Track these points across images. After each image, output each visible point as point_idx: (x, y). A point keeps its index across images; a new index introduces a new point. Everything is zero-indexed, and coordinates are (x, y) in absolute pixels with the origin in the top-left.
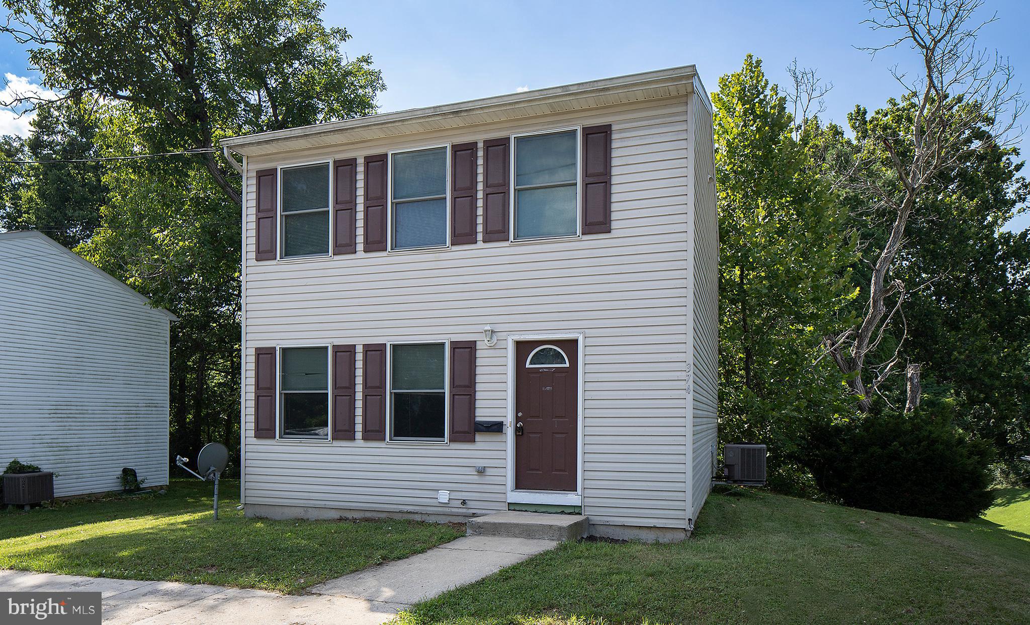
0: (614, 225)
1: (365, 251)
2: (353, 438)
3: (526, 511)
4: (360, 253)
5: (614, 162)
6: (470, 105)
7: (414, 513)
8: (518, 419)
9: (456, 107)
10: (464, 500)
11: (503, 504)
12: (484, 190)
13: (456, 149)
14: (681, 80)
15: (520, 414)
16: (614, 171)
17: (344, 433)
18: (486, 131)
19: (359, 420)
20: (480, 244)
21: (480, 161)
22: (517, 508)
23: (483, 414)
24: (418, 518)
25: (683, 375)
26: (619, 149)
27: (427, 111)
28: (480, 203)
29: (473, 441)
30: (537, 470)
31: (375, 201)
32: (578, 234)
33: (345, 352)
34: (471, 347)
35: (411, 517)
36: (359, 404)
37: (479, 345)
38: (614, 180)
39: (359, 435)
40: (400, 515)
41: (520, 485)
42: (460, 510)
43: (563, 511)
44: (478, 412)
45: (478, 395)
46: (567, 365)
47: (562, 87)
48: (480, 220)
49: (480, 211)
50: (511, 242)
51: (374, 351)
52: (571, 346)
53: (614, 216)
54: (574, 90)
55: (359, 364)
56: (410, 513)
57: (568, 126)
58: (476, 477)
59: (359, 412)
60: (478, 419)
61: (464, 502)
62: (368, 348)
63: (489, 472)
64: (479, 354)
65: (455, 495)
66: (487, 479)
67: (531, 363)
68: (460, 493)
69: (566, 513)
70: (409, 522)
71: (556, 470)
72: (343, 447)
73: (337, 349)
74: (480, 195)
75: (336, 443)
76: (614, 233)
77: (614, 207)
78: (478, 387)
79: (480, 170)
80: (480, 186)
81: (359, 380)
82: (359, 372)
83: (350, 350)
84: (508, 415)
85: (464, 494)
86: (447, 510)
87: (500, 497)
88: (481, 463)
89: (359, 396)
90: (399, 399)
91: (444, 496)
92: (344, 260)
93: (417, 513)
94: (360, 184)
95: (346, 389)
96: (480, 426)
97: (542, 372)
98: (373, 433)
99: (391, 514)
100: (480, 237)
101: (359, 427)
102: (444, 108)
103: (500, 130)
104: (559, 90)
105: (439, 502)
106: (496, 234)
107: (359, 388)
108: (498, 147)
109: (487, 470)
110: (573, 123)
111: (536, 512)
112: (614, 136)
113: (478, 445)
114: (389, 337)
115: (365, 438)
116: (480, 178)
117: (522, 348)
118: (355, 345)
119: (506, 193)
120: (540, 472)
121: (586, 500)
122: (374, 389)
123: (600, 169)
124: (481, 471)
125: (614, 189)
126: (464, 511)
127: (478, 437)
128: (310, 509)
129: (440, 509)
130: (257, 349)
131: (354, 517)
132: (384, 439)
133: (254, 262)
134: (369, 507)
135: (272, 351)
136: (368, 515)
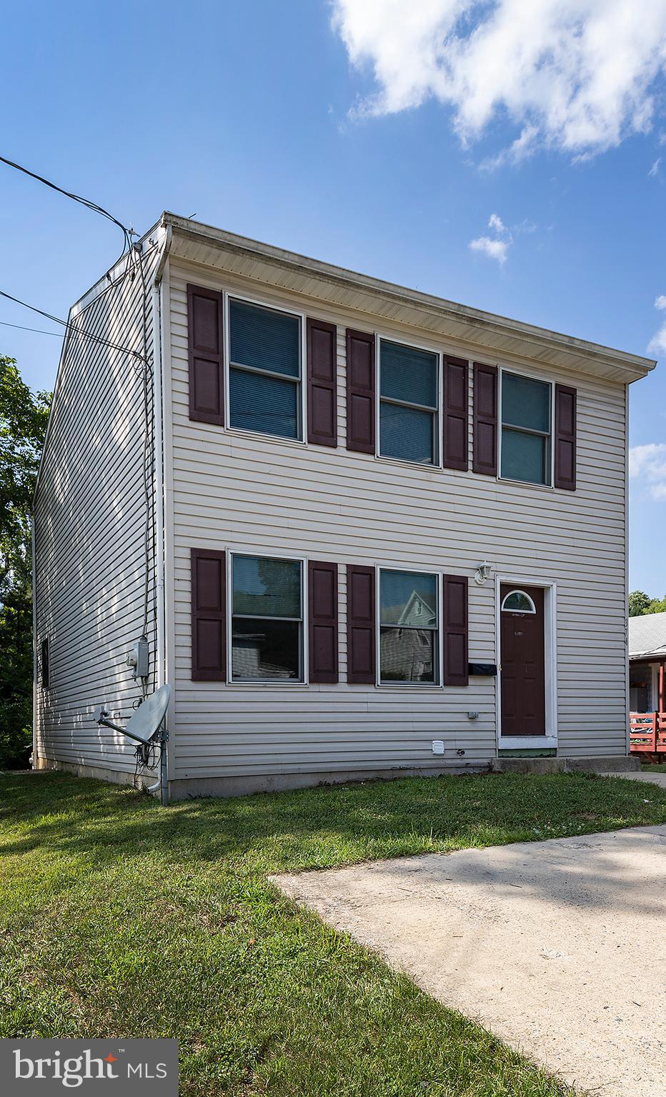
0: (577, 485)
1: (348, 448)
2: (334, 680)
3: (512, 756)
4: (342, 450)
7: (407, 769)
10: (460, 749)
11: (494, 751)
12: (475, 417)
13: (448, 360)
16: (578, 435)
17: (325, 674)
19: (343, 658)
20: (470, 474)
21: (471, 384)
22: (505, 754)
23: (475, 655)
24: (411, 774)
25: (623, 629)
26: (580, 415)
28: (471, 429)
29: (465, 684)
30: (512, 715)
31: (362, 390)
32: (552, 486)
33: (324, 572)
35: (403, 773)
36: (342, 638)
37: (471, 582)
38: (578, 443)
39: (343, 677)
40: (392, 772)
41: (505, 730)
42: (454, 761)
43: (542, 755)
44: (471, 654)
45: (471, 636)
46: (534, 612)
48: (470, 448)
49: (470, 438)
50: (498, 478)
51: (361, 575)
52: (539, 593)
53: (577, 476)
55: (342, 589)
56: (400, 769)
57: (545, 377)
58: (468, 724)
59: (342, 648)
60: (470, 661)
61: (461, 752)
62: (354, 570)
63: (481, 717)
64: (471, 591)
65: (452, 745)
66: (478, 726)
67: (505, 607)
68: (455, 742)
69: (544, 757)
71: (528, 715)
72: (323, 692)
73: (314, 566)
74: (471, 420)
75: (315, 687)
76: (577, 493)
78: (471, 627)
79: (471, 393)
80: (471, 411)
81: (342, 609)
83: (331, 568)
84: (497, 658)
85: (457, 743)
86: (441, 762)
87: (494, 744)
88: (473, 709)
89: (342, 628)
91: (438, 747)
92: (321, 453)
93: (410, 769)
94: (341, 362)
95: (326, 618)
96: (478, 668)
97: (514, 617)
98: (361, 675)
100: (470, 465)
101: (343, 668)
103: (488, 356)
105: (434, 754)
106: (486, 466)
107: (342, 619)
108: (486, 374)
109: (480, 715)
112: (578, 401)
113: (470, 689)
114: (378, 559)
115: (351, 681)
116: (471, 402)
118: (337, 564)
119: (495, 426)
120: (515, 718)
121: (561, 742)
122: (360, 621)
123: (569, 429)
124: (473, 718)
125: (578, 451)
126: (459, 761)
127: (471, 681)
128: (276, 778)
129: (434, 762)
130: (193, 550)
131: (337, 781)
132: (373, 682)
133: (186, 421)
134: (356, 767)
135: (219, 557)
136: (353, 777)
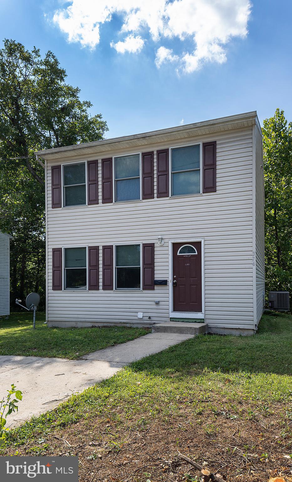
0: (218, 188)
1: (103, 203)
2: (98, 289)
3: (178, 321)
4: (101, 204)
5: (218, 159)
6: (150, 133)
7: (126, 323)
8: (174, 279)
9: (144, 135)
10: (150, 317)
11: (168, 318)
12: (157, 174)
13: (144, 155)
14: (249, 119)
15: (175, 277)
16: (218, 163)
17: (94, 287)
18: (158, 146)
19: (101, 280)
20: (156, 199)
21: (155, 160)
22: (174, 320)
23: (158, 276)
24: (128, 325)
25: (251, 257)
26: (220, 153)
27: (130, 137)
28: (155, 180)
29: (153, 289)
30: (183, 302)
31: (107, 180)
32: (201, 193)
33: (94, 250)
34: (152, 246)
35: (125, 325)
36: (101, 273)
37: (156, 245)
38: (218, 167)
39: (101, 288)
40: (120, 324)
41: (175, 309)
42: (148, 322)
43: (196, 321)
44: (156, 276)
45: (156, 268)
46: (197, 253)
47: (193, 124)
48: (155, 188)
49: (155, 184)
50: (170, 197)
51: (108, 249)
52: (198, 245)
53: (218, 184)
54: (199, 125)
55: (101, 255)
57: (196, 143)
58: (155, 306)
59: (101, 277)
60: (155, 279)
61: (150, 318)
62: (105, 248)
63: (161, 303)
64: (156, 249)
65: (146, 314)
66: (160, 307)
67: (179, 253)
68: (148, 314)
69: (197, 322)
70: (125, 327)
71: (192, 302)
72: (94, 293)
73: (91, 248)
74: (155, 176)
75: (90, 292)
76: (218, 192)
77: (218, 180)
78: (156, 264)
79: (155, 164)
80: (155, 172)
81: (101, 262)
82: (101, 259)
83: (97, 248)
84: (169, 277)
85: (150, 314)
86: (142, 321)
87: (166, 315)
88: (157, 299)
89: (101, 269)
90: (119, 271)
91: (140, 315)
92: (93, 207)
93: (128, 323)
94: (100, 172)
95: (94, 267)
96: (157, 282)
97: (185, 257)
98: (108, 286)
99: (116, 324)
100: (155, 195)
101: (101, 284)
102: (138, 136)
103: (164, 145)
104: (192, 125)
105: (138, 318)
106: (163, 194)
107: (101, 266)
108: (163, 153)
109: (160, 302)
110: (198, 141)
111: (183, 322)
112: (218, 147)
113: (156, 291)
114: (114, 242)
115: (104, 289)
116: (155, 168)
117: (176, 246)
118: (99, 246)
119: (167, 175)
120: (185, 303)
121: (206, 316)
122: (108, 266)
123: (211, 162)
124: (157, 303)
125: (218, 171)
126: (150, 322)
127: (156, 287)
128: (78, 323)
129: (138, 321)
130: (53, 249)
131: (99, 325)
132: (112, 289)
133: (51, 209)
134: (106, 321)
135: (60, 250)
136: (105, 324)
